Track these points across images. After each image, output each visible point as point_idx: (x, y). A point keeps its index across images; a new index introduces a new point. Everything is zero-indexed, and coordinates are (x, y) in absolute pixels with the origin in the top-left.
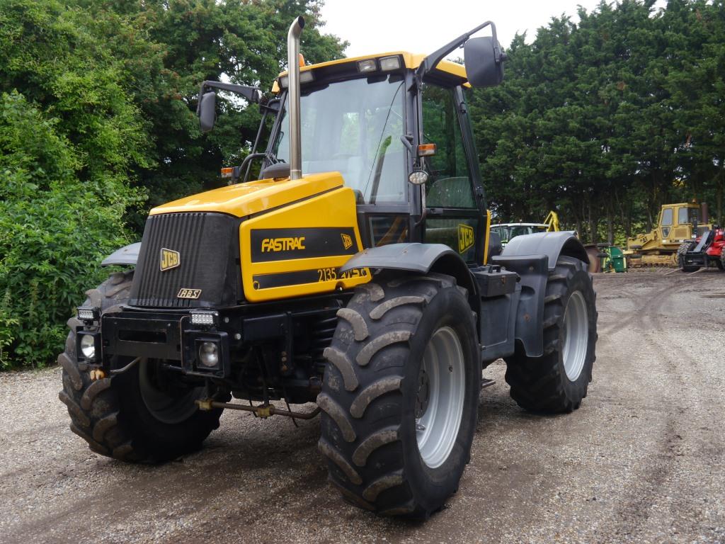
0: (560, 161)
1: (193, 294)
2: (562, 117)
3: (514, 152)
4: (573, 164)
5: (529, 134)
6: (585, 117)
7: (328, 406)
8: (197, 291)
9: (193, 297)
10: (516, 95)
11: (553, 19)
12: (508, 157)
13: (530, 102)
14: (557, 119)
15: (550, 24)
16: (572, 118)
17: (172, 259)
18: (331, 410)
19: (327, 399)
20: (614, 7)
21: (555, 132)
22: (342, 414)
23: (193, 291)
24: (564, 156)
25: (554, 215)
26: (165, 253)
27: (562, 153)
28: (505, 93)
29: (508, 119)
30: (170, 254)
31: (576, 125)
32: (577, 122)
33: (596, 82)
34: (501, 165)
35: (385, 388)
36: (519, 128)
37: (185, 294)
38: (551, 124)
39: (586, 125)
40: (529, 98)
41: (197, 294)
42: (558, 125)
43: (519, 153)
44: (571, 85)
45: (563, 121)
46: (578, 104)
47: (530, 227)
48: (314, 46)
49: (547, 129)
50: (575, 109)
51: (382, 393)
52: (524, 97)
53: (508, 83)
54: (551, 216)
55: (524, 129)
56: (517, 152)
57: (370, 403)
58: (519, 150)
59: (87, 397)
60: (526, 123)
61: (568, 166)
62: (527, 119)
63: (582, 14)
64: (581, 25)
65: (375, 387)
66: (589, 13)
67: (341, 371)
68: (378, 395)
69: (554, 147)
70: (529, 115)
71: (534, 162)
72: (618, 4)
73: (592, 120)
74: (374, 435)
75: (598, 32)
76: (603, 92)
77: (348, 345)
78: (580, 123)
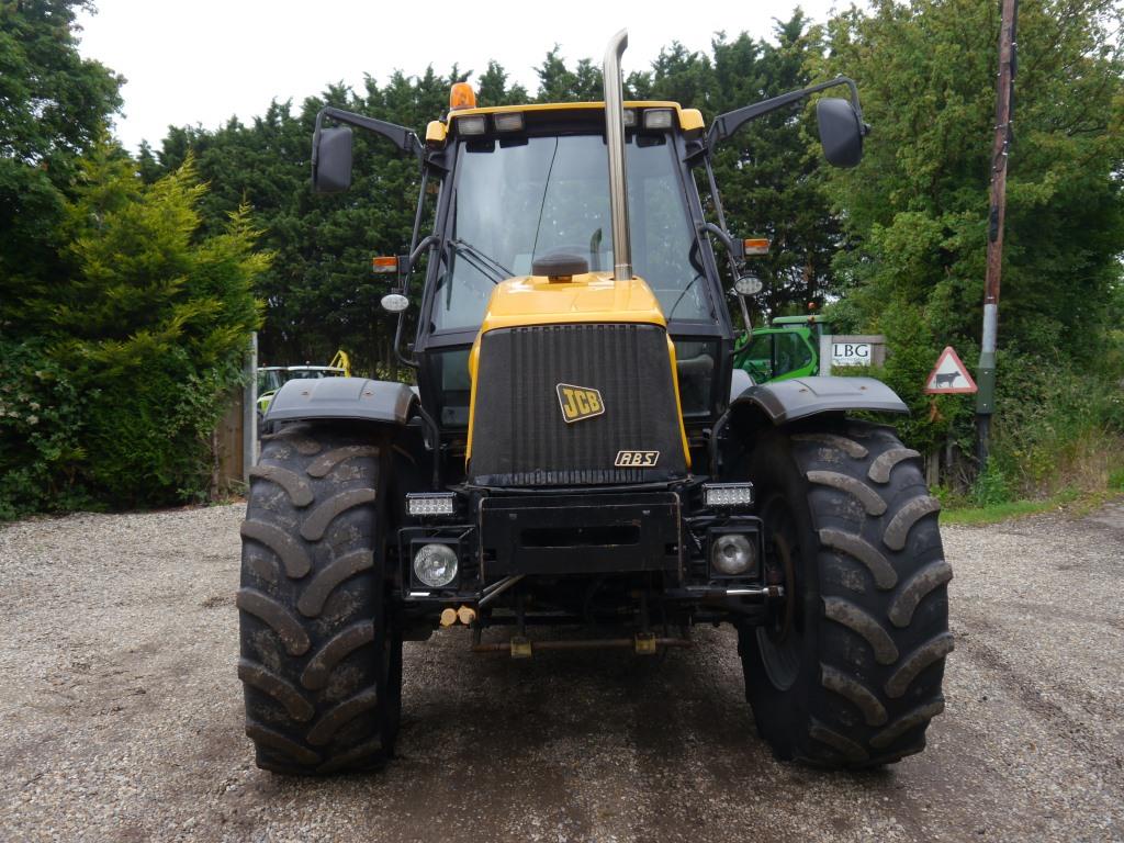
0: (355, 283)
1: (643, 460)
2: (355, 223)
3: (287, 267)
4: (372, 287)
5: (306, 243)
6: (388, 226)
7: (850, 617)
8: (650, 454)
9: (645, 464)
10: (285, 187)
11: (331, 87)
12: (278, 273)
13: (309, 198)
14: (349, 225)
15: (325, 94)
16: (369, 225)
17: (585, 401)
18: (855, 621)
19: (846, 606)
20: (413, 84)
21: (346, 242)
22: (876, 625)
23: (644, 455)
24: (360, 276)
25: (344, 356)
26: (568, 392)
27: (356, 272)
28: (268, 182)
29: (276, 220)
30: (578, 394)
31: (376, 234)
32: (376, 231)
33: (401, 180)
34: (268, 283)
35: (937, 579)
36: (293, 234)
37: (628, 459)
38: (340, 231)
39: (388, 235)
40: (307, 193)
41: (653, 458)
42: (349, 233)
43: (295, 268)
44: (364, 180)
45: (358, 228)
46: (375, 207)
47: (321, 371)
48: (78, 76)
49: (335, 237)
50: (374, 213)
51: (933, 587)
52: (299, 191)
53: (271, 169)
54: (340, 357)
55: (301, 236)
56: (291, 267)
57: (920, 602)
58: (293, 265)
59: (321, 665)
60: (303, 227)
61: (365, 290)
62: (302, 222)
63: (371, 87)
64: (370, 100)
65: (923, 579)
66: (381, 86)
67: (866, 561)
68: (929, 590)
69: (346, 264)
70: (307, 217)
71: (316, 282)
72: (419, 80)
73: (397, 230)
74: (924, 648)
75: (398, 113)
76: (411, 195)
77: (858, 523)
78: (381, 232)
